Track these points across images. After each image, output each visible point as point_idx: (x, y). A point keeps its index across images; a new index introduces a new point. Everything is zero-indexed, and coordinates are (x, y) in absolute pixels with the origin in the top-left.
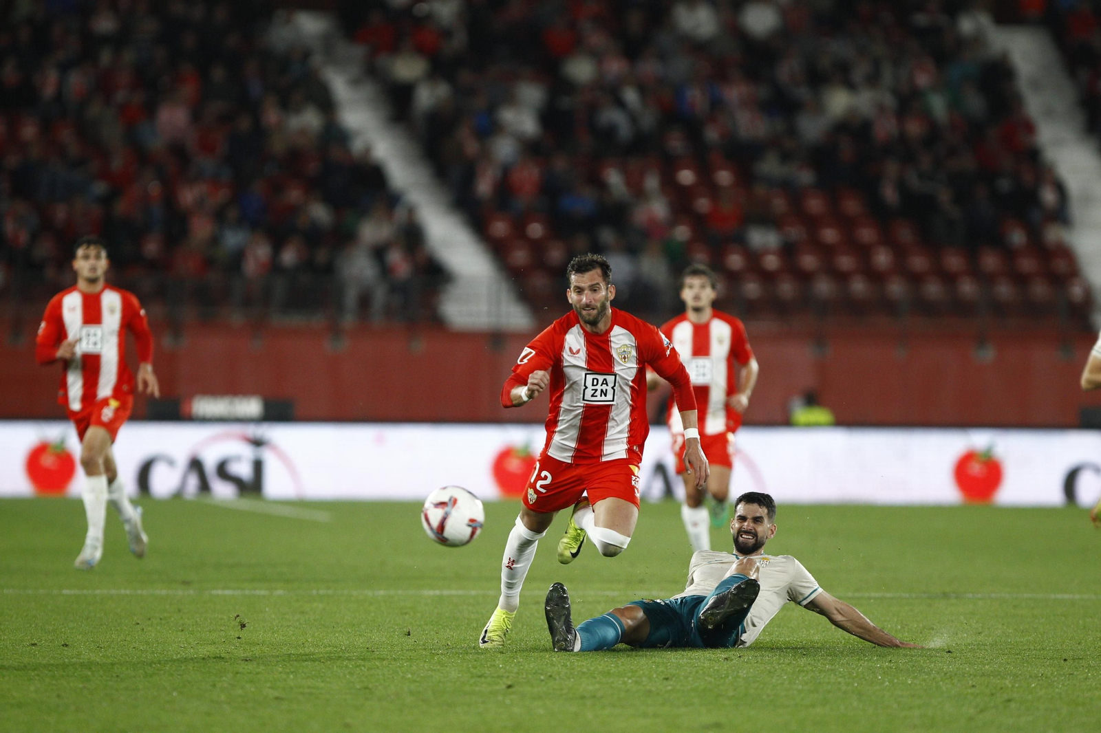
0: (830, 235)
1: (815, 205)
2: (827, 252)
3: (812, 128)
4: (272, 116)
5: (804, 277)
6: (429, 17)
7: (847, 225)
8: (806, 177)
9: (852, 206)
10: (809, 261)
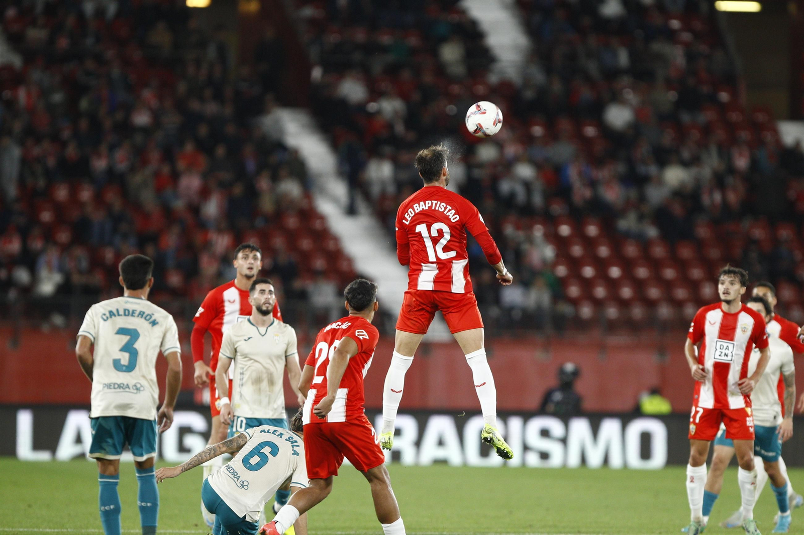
0: (669, 273)
1: (659, 251)
2: (667, 286)
3: (656, 195)
4: (264, 184)
5: (651, 304)
6: (379, 112)
7: (682, 266)
8: (652, 232)
9: (686, 252)
10: (654, 292)
